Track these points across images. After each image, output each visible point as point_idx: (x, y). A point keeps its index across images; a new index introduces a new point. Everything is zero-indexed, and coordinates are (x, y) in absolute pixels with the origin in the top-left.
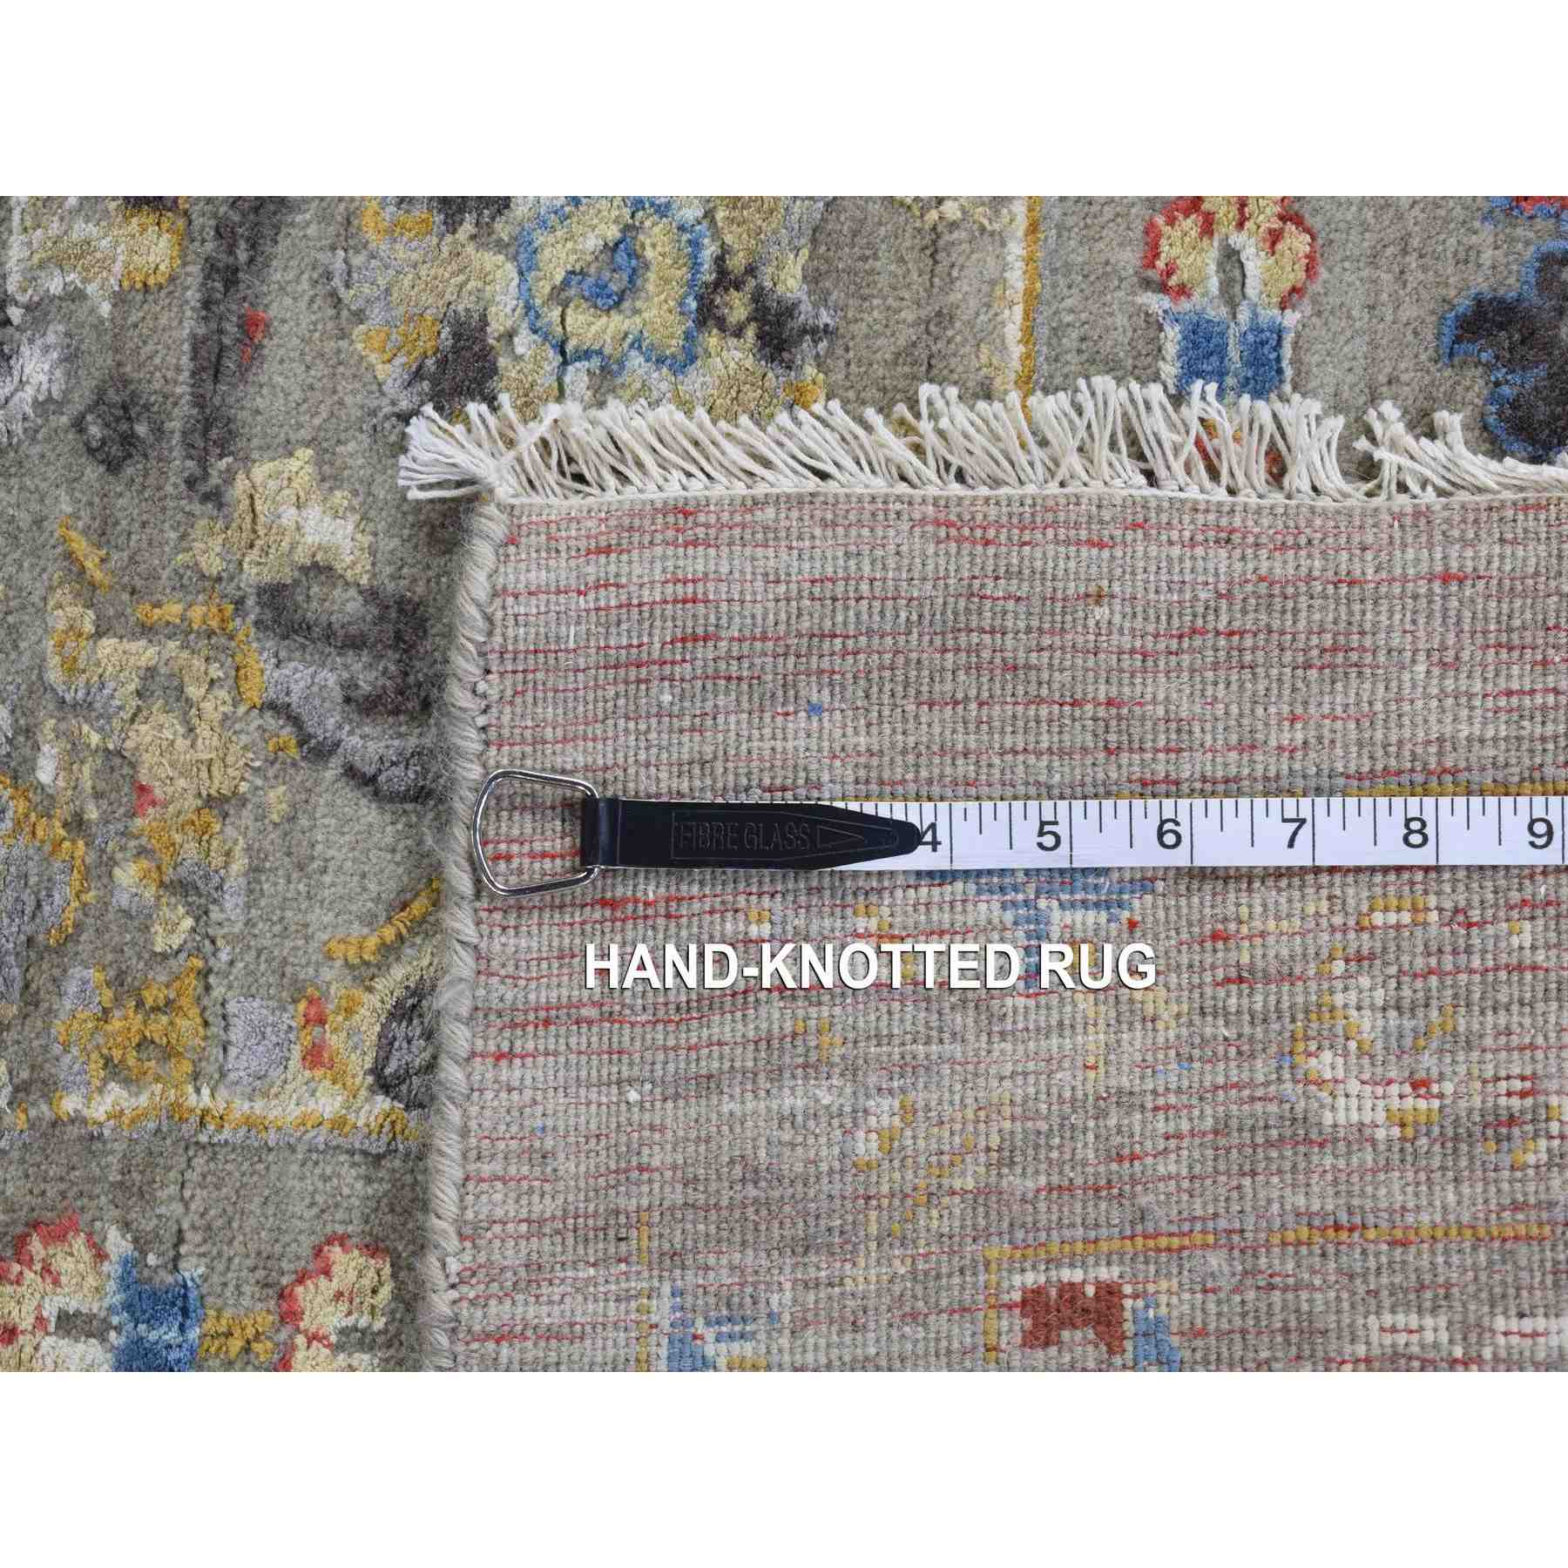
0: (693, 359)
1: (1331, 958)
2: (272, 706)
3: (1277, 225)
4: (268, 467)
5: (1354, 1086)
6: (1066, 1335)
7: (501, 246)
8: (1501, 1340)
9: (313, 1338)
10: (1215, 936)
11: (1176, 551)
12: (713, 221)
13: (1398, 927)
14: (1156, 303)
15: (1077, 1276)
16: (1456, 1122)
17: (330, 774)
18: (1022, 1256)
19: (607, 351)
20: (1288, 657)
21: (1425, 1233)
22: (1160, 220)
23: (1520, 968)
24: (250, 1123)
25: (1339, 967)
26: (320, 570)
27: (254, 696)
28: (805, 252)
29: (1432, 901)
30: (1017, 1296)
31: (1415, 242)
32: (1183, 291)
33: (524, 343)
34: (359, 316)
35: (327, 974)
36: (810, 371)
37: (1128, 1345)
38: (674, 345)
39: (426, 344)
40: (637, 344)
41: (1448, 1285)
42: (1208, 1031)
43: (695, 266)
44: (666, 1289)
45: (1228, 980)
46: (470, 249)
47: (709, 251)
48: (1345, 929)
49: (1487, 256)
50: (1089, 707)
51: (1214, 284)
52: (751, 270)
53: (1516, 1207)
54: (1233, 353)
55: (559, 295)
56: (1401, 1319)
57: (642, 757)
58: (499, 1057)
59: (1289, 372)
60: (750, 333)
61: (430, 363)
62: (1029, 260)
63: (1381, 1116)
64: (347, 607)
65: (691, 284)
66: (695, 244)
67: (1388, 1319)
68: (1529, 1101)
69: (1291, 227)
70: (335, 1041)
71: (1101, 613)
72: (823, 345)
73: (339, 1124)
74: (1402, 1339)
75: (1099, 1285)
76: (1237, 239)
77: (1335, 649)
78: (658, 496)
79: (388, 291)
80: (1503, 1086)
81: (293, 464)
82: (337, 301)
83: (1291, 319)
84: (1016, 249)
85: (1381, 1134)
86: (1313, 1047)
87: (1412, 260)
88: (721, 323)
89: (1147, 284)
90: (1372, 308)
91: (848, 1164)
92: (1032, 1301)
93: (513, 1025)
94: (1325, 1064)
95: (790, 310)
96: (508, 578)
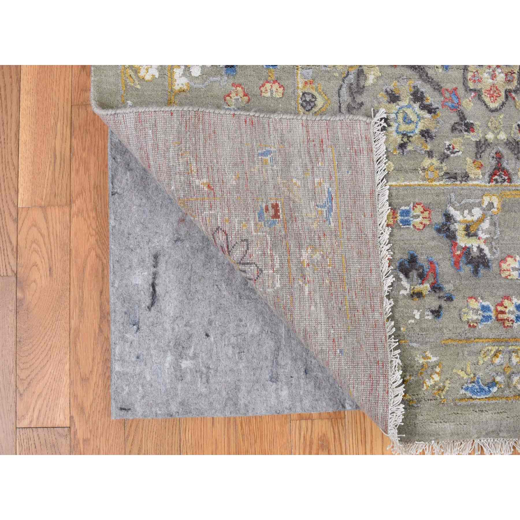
0: (398, 133)
1: (323, 252)
2: (348, 72)
3: (423, 223)
4: (378, 69)
5: (307, 255)
6: (273, 210)
7: (409, 102)
8: (276, 276)
9: (271, 86)
10: (324, 234)
11: (371, 228)
12: (415, 135)
13: (327, 262)
14: (412, 205)
15: (280, 212)
16: (304, 270)
17: (341, 82)
18: (283, 204)
19: (398, 120)
20: (359, 246)
21: (289, 265)
22: (422, 205)
23: (323, 281)
24: (297, 73)
25: (322, 253)
26: (366, 79)
27: (350, 69)
28: (413, 149)
29: (331, 268)
30: (277, 203)
31: (423, 246)
32: (414, 209)
33: (398, 107)
34: (398, 81)
35: (316, 84)
36: (398, 152)
37: (272, 219)
38: (399, 130)
39: (396, 92)
40: (399, 125)
41: (283, 268)
42: (312, 233)
43: (410, 133)
44: (275, 150)
45: (319, 236)
46: (409, 98)
47: (411, 134)
48: (326, 254)
49: (422, 257)
50: (351, 215)
51: (415, 214)
52: (410, 141)
53: (294, 279)
54: (406, 218)
55: (404, 112)
56: (278, 260)
57: (340, 145)
58: (302, 124)
59: (405, 227)
60: (402, 142)
61: (394, 93)
62: (415, 185)
63: (303, 258)
64: (362, 83)
65: (407, 132)
66: (412, 132)
67: (278, 259)
68: (307, 281)
69: (423, 226)
70: (308, 86)
71: (363, 217)
72: (401, 153)
73: (298, 88)
74: (276, 261)
75: (280, 215)
76: (421, 217)
77: (361, 253)
78: (373, 147)
79: (402, 85)
80: (309, 277)
81: (379, 73)
82: (400, 78)
83: (412, 226)
84: (416, 183)
85: (301, 258)
86: (312, 249)
87: (421, 245)
88: (403, 137)
89: (414, 204)
90: (414, 239)
91: (292, 178)
92: (277, 205)
93: (306, 126)
94: (309, 250)
95: (405, 148)
96: (362, 123)
